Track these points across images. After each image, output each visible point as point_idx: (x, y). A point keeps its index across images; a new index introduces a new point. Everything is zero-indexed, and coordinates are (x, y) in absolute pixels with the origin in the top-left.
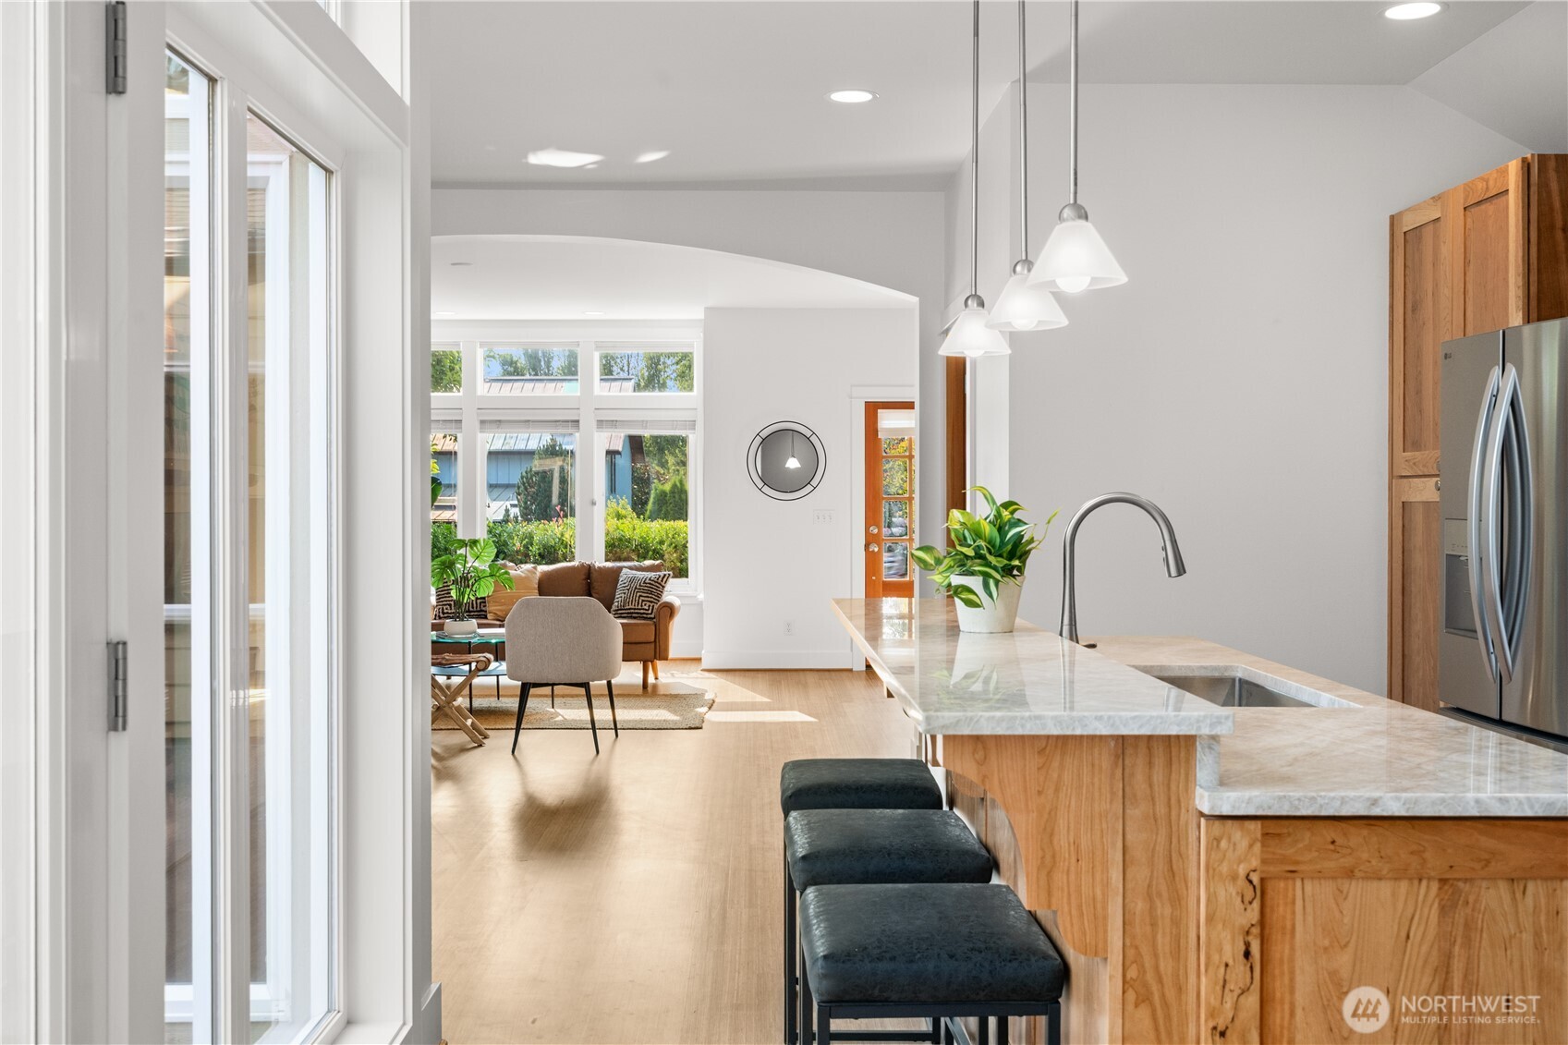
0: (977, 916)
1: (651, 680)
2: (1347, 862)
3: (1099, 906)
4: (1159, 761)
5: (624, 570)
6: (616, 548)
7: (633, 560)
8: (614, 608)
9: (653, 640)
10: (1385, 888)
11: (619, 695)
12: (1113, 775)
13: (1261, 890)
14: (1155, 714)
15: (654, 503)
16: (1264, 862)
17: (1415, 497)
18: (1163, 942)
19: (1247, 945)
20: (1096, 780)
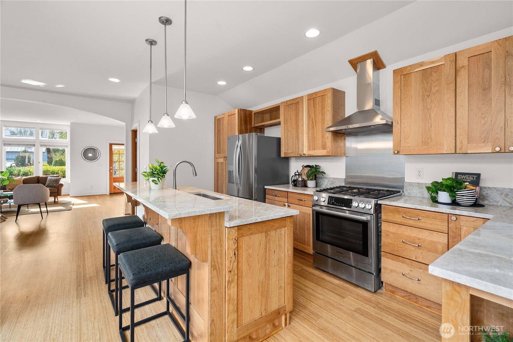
0: (167, 254)
1: (56, 200)
2: (251, 232)
3: (206, 251)
4: (218, 217)
5: (49, 177)
6: (45, 172)
7: (50, 175)
8: (46, 185)
9: (57, 191)
10: (257, 235)
11: (48, 204)
12: (209, 222)
13: (237, 241)
14: (219, 208)
15: (54, 163)
16: (238, 235)
17: (219, 161)
18: (219, 255)
19: (235, 252)
20: (206, 223)
